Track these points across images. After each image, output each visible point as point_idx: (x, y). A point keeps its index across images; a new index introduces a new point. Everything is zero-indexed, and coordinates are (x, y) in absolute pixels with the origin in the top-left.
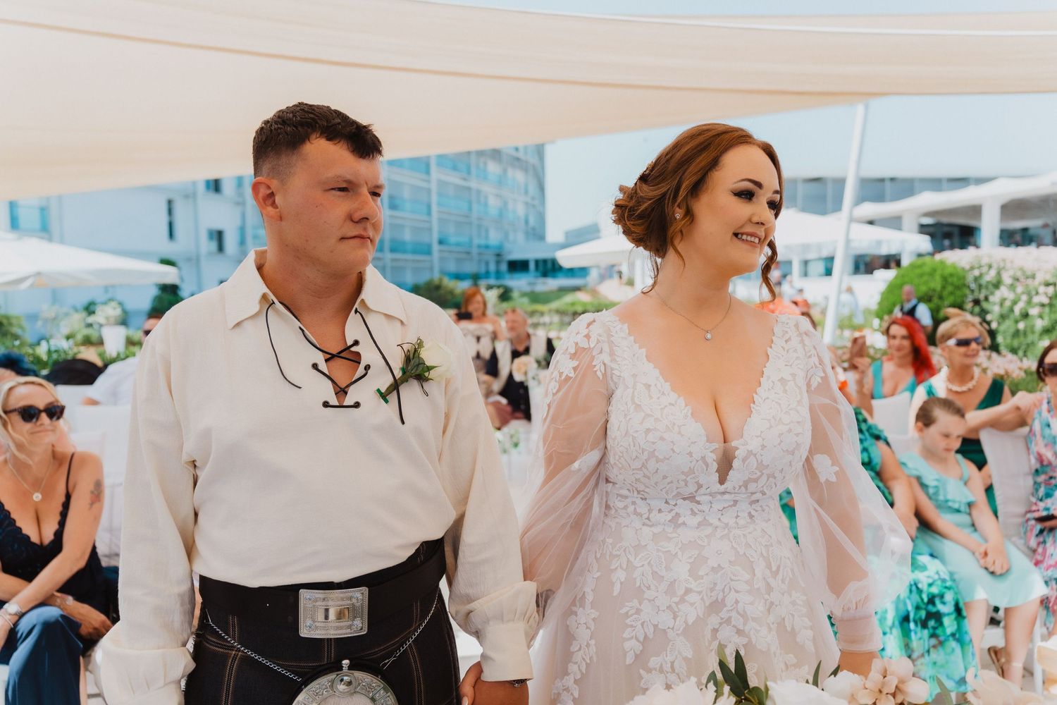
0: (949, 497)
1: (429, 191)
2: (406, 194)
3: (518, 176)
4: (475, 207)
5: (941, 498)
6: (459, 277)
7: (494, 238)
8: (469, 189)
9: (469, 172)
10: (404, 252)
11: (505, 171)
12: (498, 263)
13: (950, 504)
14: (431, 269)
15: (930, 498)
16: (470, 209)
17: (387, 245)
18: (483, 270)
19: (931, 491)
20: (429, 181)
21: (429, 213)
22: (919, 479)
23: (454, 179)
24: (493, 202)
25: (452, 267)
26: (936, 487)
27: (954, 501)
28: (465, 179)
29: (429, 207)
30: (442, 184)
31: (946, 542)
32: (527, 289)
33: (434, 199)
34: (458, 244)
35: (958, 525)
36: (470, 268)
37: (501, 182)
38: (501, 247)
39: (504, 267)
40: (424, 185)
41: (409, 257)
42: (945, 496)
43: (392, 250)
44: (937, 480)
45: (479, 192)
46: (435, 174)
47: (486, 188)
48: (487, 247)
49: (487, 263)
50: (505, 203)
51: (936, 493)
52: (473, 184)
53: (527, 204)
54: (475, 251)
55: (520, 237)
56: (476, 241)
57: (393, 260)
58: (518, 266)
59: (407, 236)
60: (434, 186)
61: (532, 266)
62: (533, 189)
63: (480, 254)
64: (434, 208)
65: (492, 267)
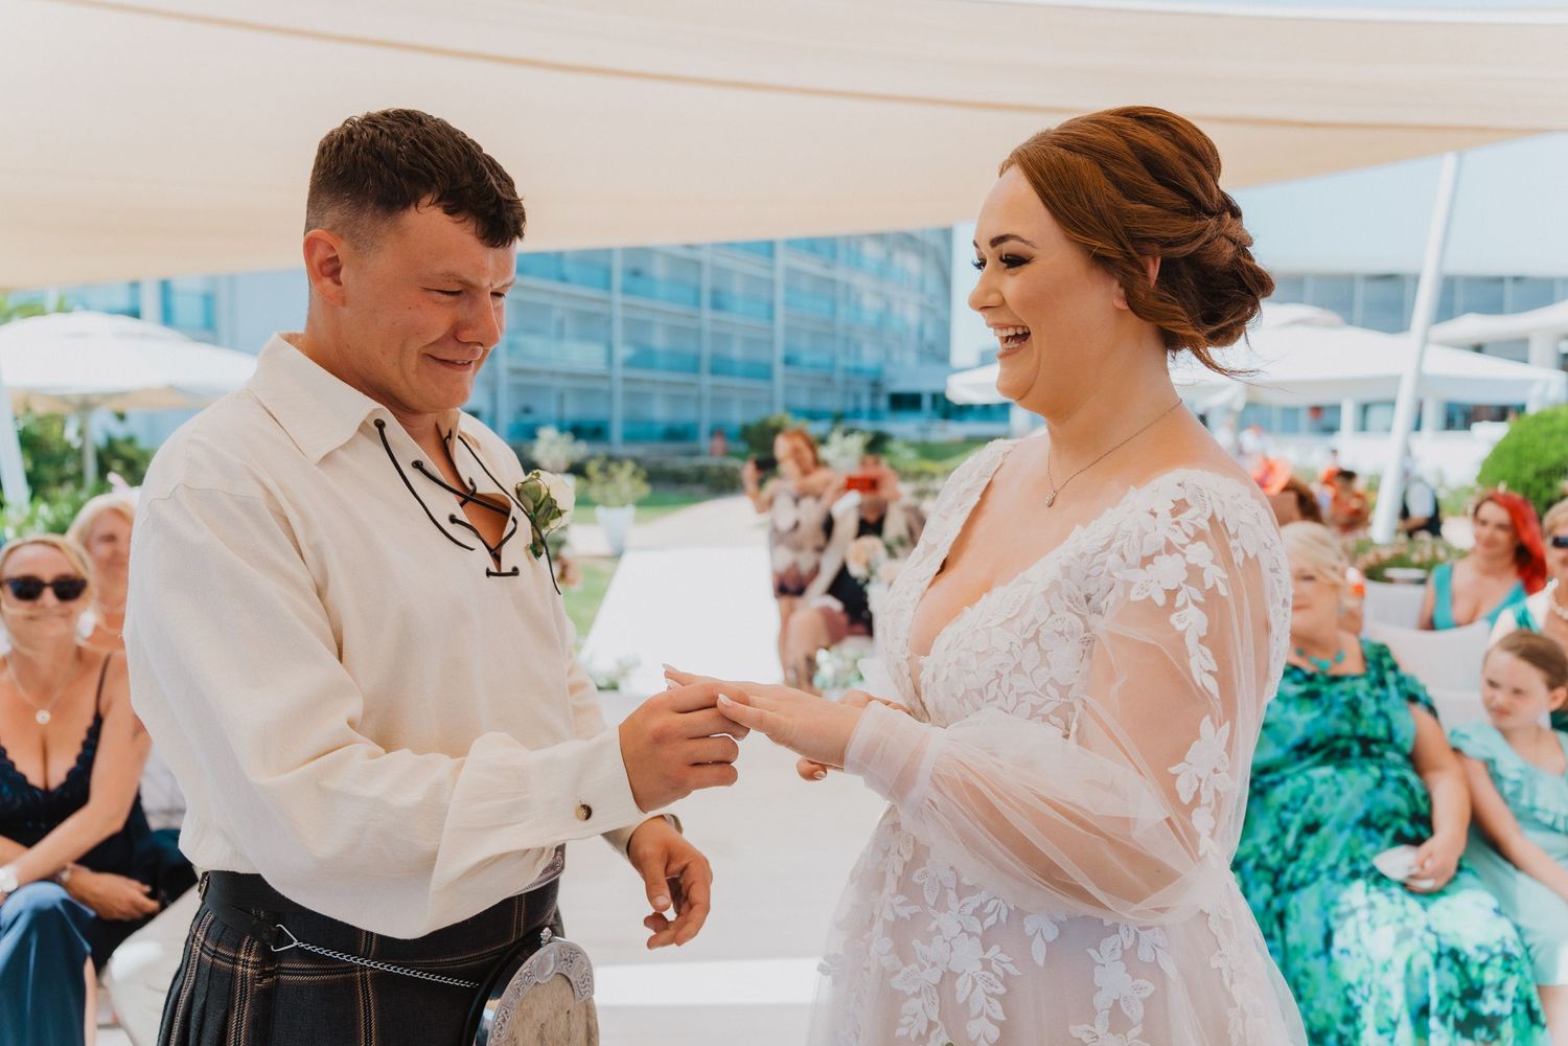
0: (1539, 802)
1: (771, 283)
2: (738, 287)
3: (910, 263)
4: (842, 310)
5: (1525, 802)
6: (813, 416)
7: (869, 357)
8: (833, 282)
9: (834, 255)
10: (731, 373)
11: (890, 255)
12: (875, 395)
13: (1539, 815)
14: (771, 403)
15: (1506, 801)
16: (834, 312)
17: (705, 364)
18: (850, 405)
19: (1508, 788)
20: (771, 268)
21: (771, 316)
22: (1489, 764)
23: (812, 266)
24: (870, 304)
25: (803, 400)
26: (1517, 782)
27: (1546, 811)
28: (827, 266)
29: (771, 307)
30: (792, 273)
31: (1521, 877)
32: (916, 437)
33: (780, 295)
34: (814, 366)
35: (1548, 851)
36: (832, 402)
37: (883, 271)
38: (879, 372)
39: (883, 403)
40: (764, 274)
41: (738, 382)
42: (1532, 799)
43: (714, 371)
44: (1521, 771)
45: (848, 287)
46: (783, 259)
47: (861, 282)
48: (858, 371)
49: (857, 396)
50: (888, 305)
51: (1516, 794)
52: (840, 274)
53: (922, 307)
54: (839, 377)
55: (910, 358)
56: (843, 362)
57: (715, 387)
58: (906, 402)
59: (737, 351)
60: (780, 277)
61: (926, 402)
62: (933, 283)
63: (847, 382)
64: (780, 313)
65: (865, 402)
